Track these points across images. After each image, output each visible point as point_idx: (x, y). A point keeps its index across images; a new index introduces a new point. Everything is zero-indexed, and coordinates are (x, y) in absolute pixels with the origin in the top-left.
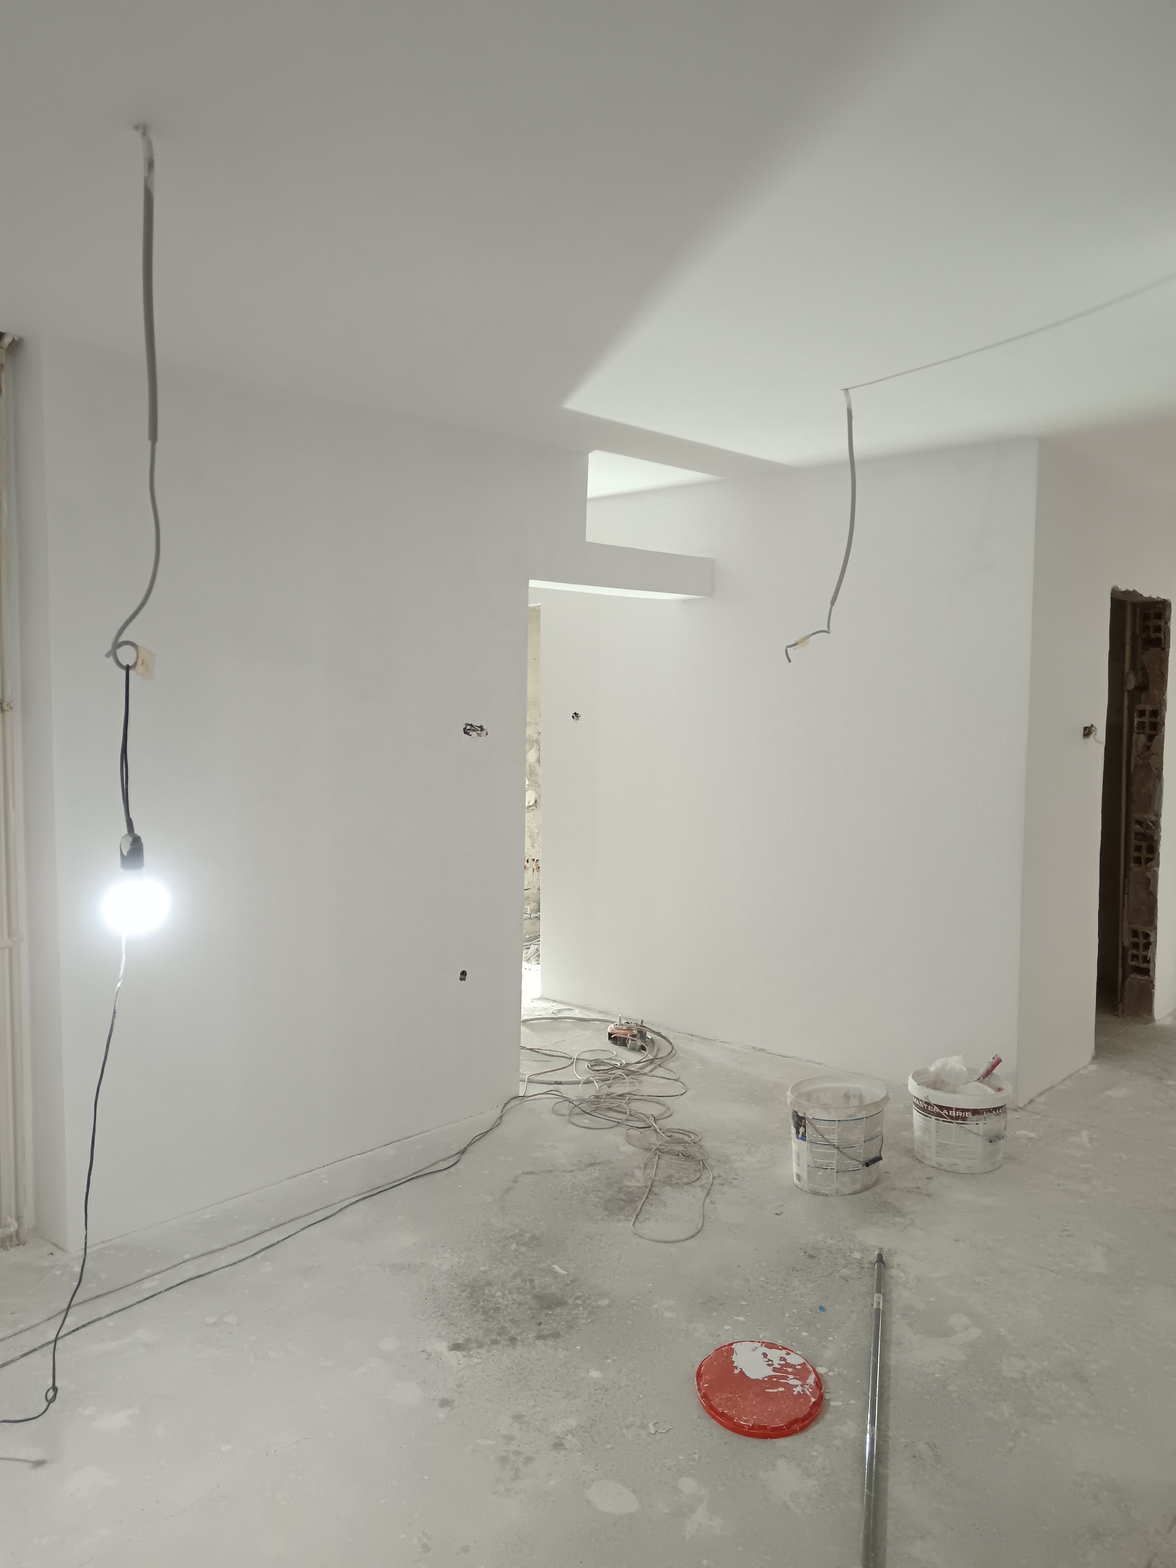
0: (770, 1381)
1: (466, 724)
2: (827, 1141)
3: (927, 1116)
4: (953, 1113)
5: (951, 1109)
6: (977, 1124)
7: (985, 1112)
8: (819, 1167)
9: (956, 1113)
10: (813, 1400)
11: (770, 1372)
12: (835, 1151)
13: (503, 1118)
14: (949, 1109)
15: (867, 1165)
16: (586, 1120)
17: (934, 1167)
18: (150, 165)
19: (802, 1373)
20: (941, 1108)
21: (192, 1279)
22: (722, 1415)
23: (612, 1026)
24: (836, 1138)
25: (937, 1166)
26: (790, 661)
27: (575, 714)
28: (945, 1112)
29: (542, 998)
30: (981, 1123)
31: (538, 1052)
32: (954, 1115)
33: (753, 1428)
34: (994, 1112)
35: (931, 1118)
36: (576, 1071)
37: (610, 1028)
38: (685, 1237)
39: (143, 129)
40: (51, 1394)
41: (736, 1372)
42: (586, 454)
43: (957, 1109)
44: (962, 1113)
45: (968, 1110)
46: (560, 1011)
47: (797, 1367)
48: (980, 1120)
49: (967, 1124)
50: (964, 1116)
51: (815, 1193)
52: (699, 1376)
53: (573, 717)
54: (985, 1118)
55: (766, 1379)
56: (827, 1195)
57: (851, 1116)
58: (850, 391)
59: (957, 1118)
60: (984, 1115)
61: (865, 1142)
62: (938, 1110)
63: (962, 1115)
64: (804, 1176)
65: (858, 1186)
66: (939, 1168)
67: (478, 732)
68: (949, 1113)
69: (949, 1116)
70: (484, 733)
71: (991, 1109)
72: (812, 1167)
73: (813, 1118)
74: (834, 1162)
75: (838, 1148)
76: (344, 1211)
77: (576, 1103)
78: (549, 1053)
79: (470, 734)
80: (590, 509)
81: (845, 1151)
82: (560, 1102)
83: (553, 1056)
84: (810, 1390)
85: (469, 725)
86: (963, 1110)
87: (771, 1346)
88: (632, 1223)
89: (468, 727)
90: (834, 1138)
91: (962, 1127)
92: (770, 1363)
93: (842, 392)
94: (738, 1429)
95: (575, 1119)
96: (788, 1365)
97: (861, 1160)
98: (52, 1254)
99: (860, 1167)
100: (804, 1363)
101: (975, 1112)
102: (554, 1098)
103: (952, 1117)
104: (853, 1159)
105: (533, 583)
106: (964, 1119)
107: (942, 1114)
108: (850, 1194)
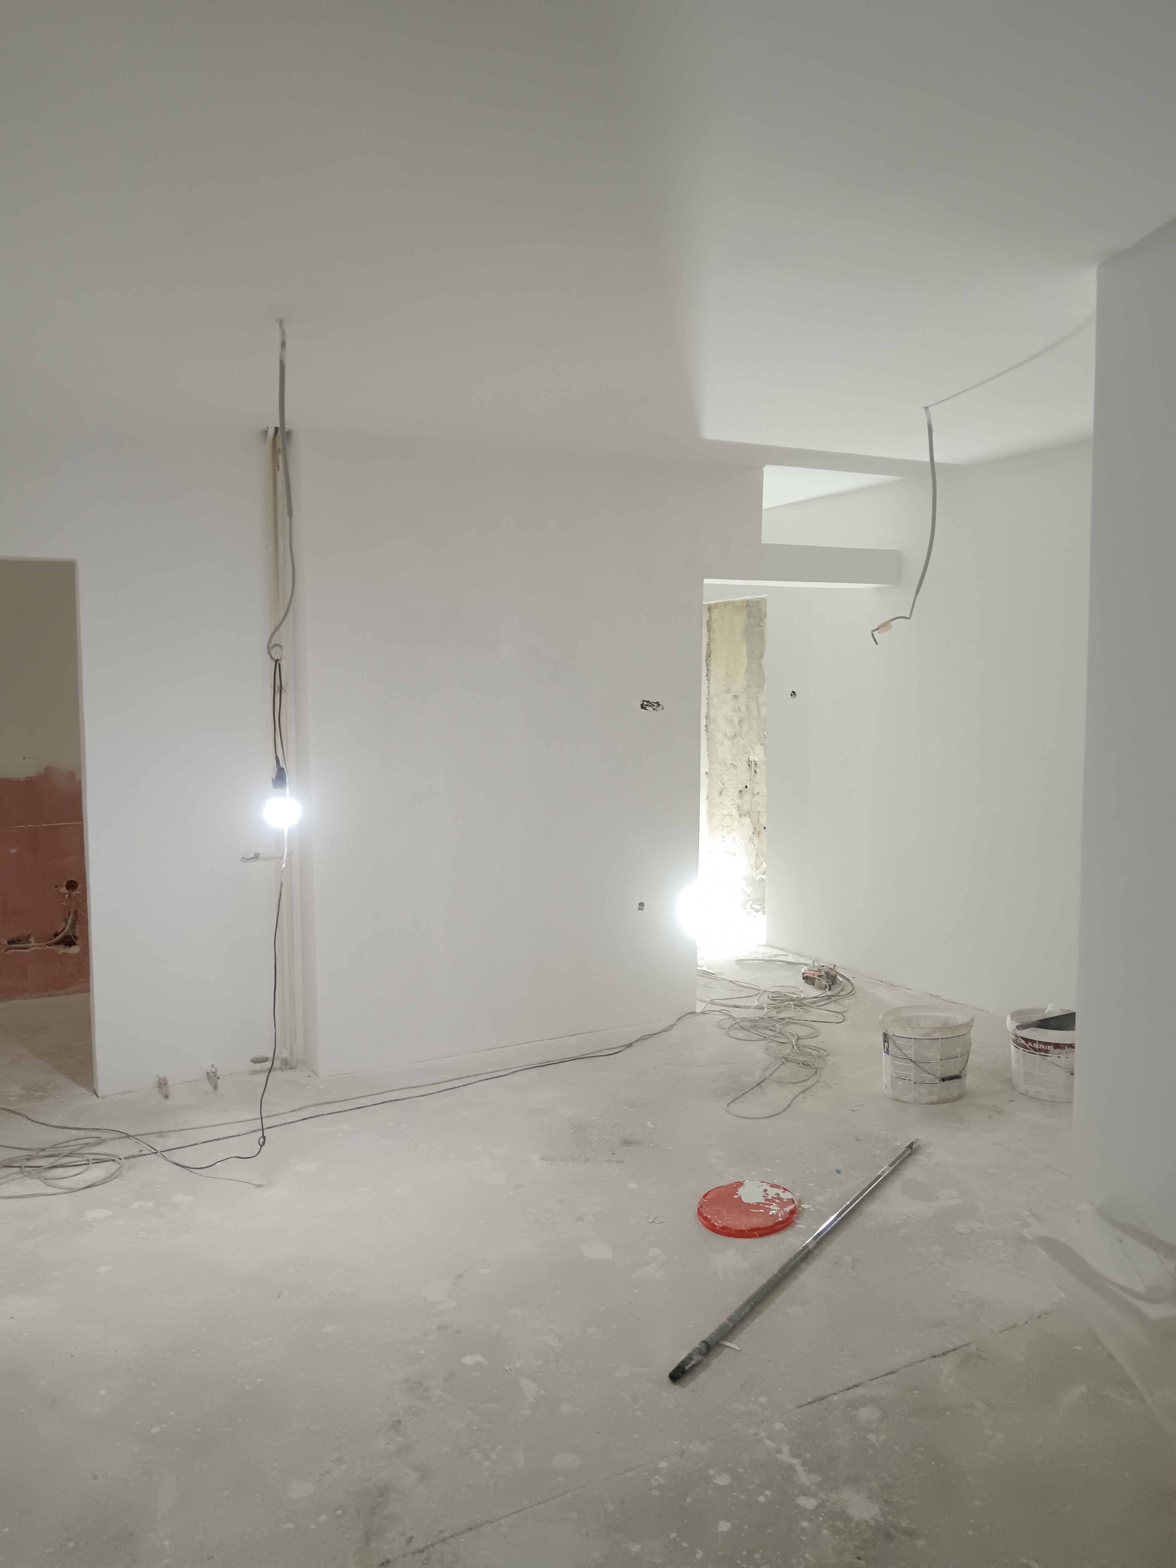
0: (758, 1206)
1: (643, 700)
2: (905, 1055)
4: (1036, 1046)
5: (1034, 1042)
6: (1059, 1057)
7: (1066, 1047)
8: (899, 1078)
9: (1039, 1046)
10: (781, 1219)
11: (762, 1200)
12: (912, 1065)
13: (674, 1026)
14: (1033, 1042)
15: (943, 1080)
16: (741, 1034)
17: (1022, 1094)
18: (283, 345)
19: (782, 1203)
20: (1026, 1041)
21: (391, 1101)
22: (705, 1218)
23: (806, 968)
24: (913, 1053)
25: (1023, 1092)
26: (877, 643)
27: (793, 692)
28: (1030, 1044)
29: (767, 945)
30: (1063, 1057)
31: (735, 984)
32: (1037, 1047)
33: (723, 1228)
34: (1073, 1047)
35: (1019, 1049)
36: (758, 1000)
37: (804, 969)
38: (762, 1116)
39: (281, 323)
41: (736, 1197)
42: (763, 468)
43: (1040, 1042)
44: (1044, 1046)
45: (1050, 1044)
46: (776, 956)
47: (784, 1200)
48: (1061, 1054)
49: (1050, 1057)
50: (1046, 1048)
51: (897, 1100)
52: (705, 1196)
53: (792, 695)
54: (1067, 1052)
55: (755, 1204)
56: (906, 1102)
57: (925, 1035)
58: (929, 409)
59: (1040, 1050)
60: (1066, 1049)
61: (941, 1060)
62: (1023, 1042)
63: (1044, 1048)
64: (889, 1085)
65: (935, 1098)
66: (1026, 1095)
67: (654, 707)
68: (1033, 1045)
69: (1033, 1048)
70: (660, 707)
71: (1071, 1045)
72: (894, 1077)
73: (893, 1035)
74: (912, 1074)
75: (915, 1062)
76: (515, 1074)
77: (738, 1021)
78: (745, 985)
79: (647, 709)
80: (764, 515)
81: (921, 1065)
82: (725, 1019)
83: (746, 987)
84: (783, 1214)
85: (646, 701)
86: (1046, 1044)
87: (773, 1186)
88: (727, 1103)
89: (645, 703)
90: (911, 1053)
91: (1044, 1058)
92: (766, 1195)
93: (923, 410)
94: (712, 1228)
95: (731, 1033)
96: (779, 1198)
97: (938, 1075)
98: (309, 1076)
99: (937, 1081)
100: (792, 1199)
101: (1057, 1046)
102: (719, 1015)
103: (1035, 1049)
104: (929, 1073)
105: (706, 581)
106: (1047, 1051)
107: (1027, 1046)
108: (927, 1104)
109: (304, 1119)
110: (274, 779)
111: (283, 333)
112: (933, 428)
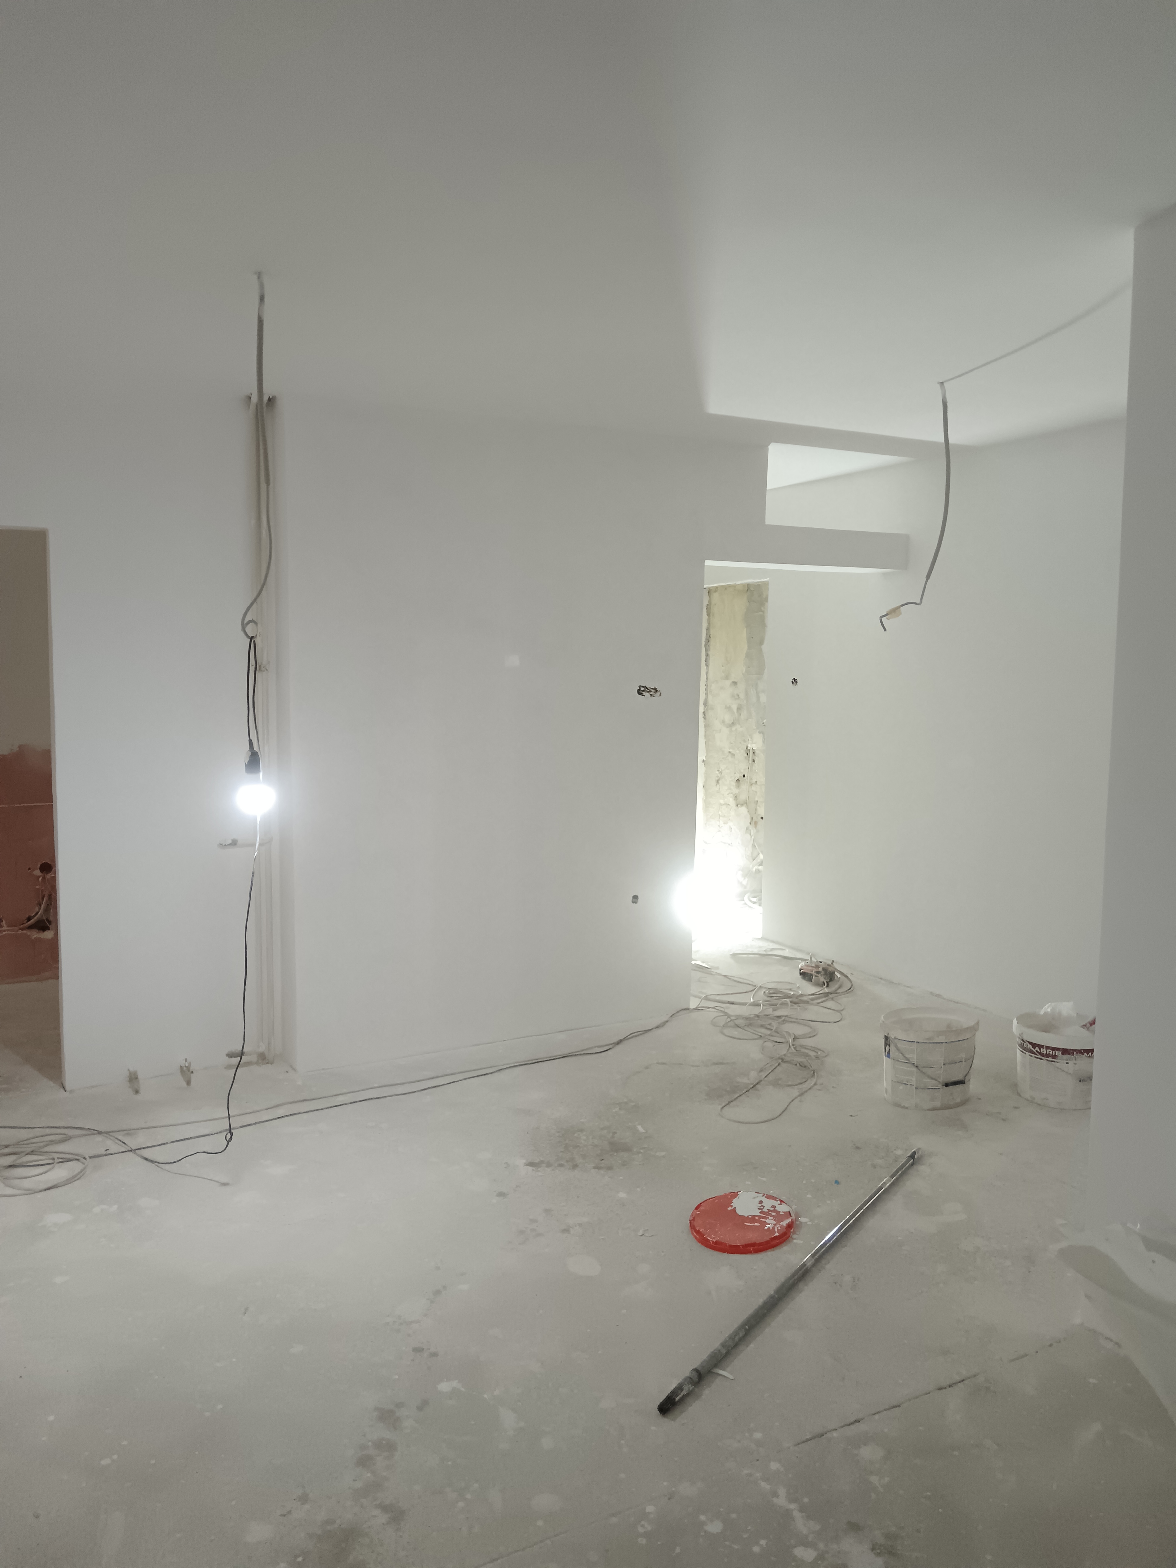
0: (753, 1219)
1: (640, 686)
2: (908, 1059)
3: (1023, 1052)
4: (1043, 1051)
5: (1043, 1047)
6: (1067, 1063)
7: (1075, 1053)
8: (900, 1082)
10: (777, 1234)
11: (757, 1213)
12: (915, 1069)
13: (667, 1024)
14: (1041, 1046)
15: (947, 1085)
16: (736, 1033)
17: (1028, 1100)
18: (262, 299)
19: (779, 1217)
20: (1034, 1045)
21: (372, 1099)
22: (698, 1232)
23: (803, 963)
24: (915, 1058)
25: (1029, 1099)
26: (885, 630)
27: (794, 679)
28: (1037, 1049)
29: (762, 939)
30: (1071, 1063)
31: (730, 979)
32: (1045, 1052)
33: (716, 1243)
34: (1085, 1054)
35: (1026, 1054)
36: (753, 996)
37: (801, 965)
38: (759, 1120)
39: (259, 275)
40: (229, 1136)
41: (730, 1208)
42: (768, 446)
43: (1047, 1048)
44: (1052, 1052)
45: (1058, 1049)
46: (772, 950)
47: (781, 1213)
48: (1070, 1060)
49: (1057, 1062)
50: (1054, 1054)
51: (899, 1106)
52: (697, 1208)
53: (793, 683)
54: (1075, 1058)
55: (750, 1217)
56: (907, 1108)
57: (929, 1039)
58: (945, 384)
59: (1048, 1055)
60: (1075, 1055)
61: (944, 1064)
62: (1030, 1046)
63: (1052, 1053)
64: (889, 1090)
65: (938, 1104)
66: (1031, 1101)
67: (652, 693)
68: (1040, 1050)
69: (1040, 1053)
70: (658, 694)
71: (1082, 1051)
72: (895, 1082)
73: (895, 1038)
74: (914, 1079)
75: (917, 1067)
76: (501, 1071)
77: (733, 1018)
78: (740, 980)
79: (644, 694)
80: (769, 496)
81: (924, 1070)
82: (719, 1016)
83: (741, 983)
84: (779, 1228)
85: (643, 687)
86: (1053, 1049)
87: (769, 1197)
88: (722, 1106)
89: (642, 689)
90: (914, 1057)
91: (1053, 1065)
92: (762, 1207)
93: (938, 386)
94: (705, 1242)
95: (726, 1031)
96: (775, 1211)
97: (941, 1080)
98: (287, 1072)
99: (940, 1086)
100: (789, 1212)
101: (1065, 1052)
102: (714, 1012)
103: (1042, 1055)
104: (932, 1079)
105: (708, 563)
106: (1054, 1057)
107: (1034, 1050)
108: (928, 1110)
109: (280, 1118)
110: (247, 763)
111: (262, 286)
112: (948, 405)
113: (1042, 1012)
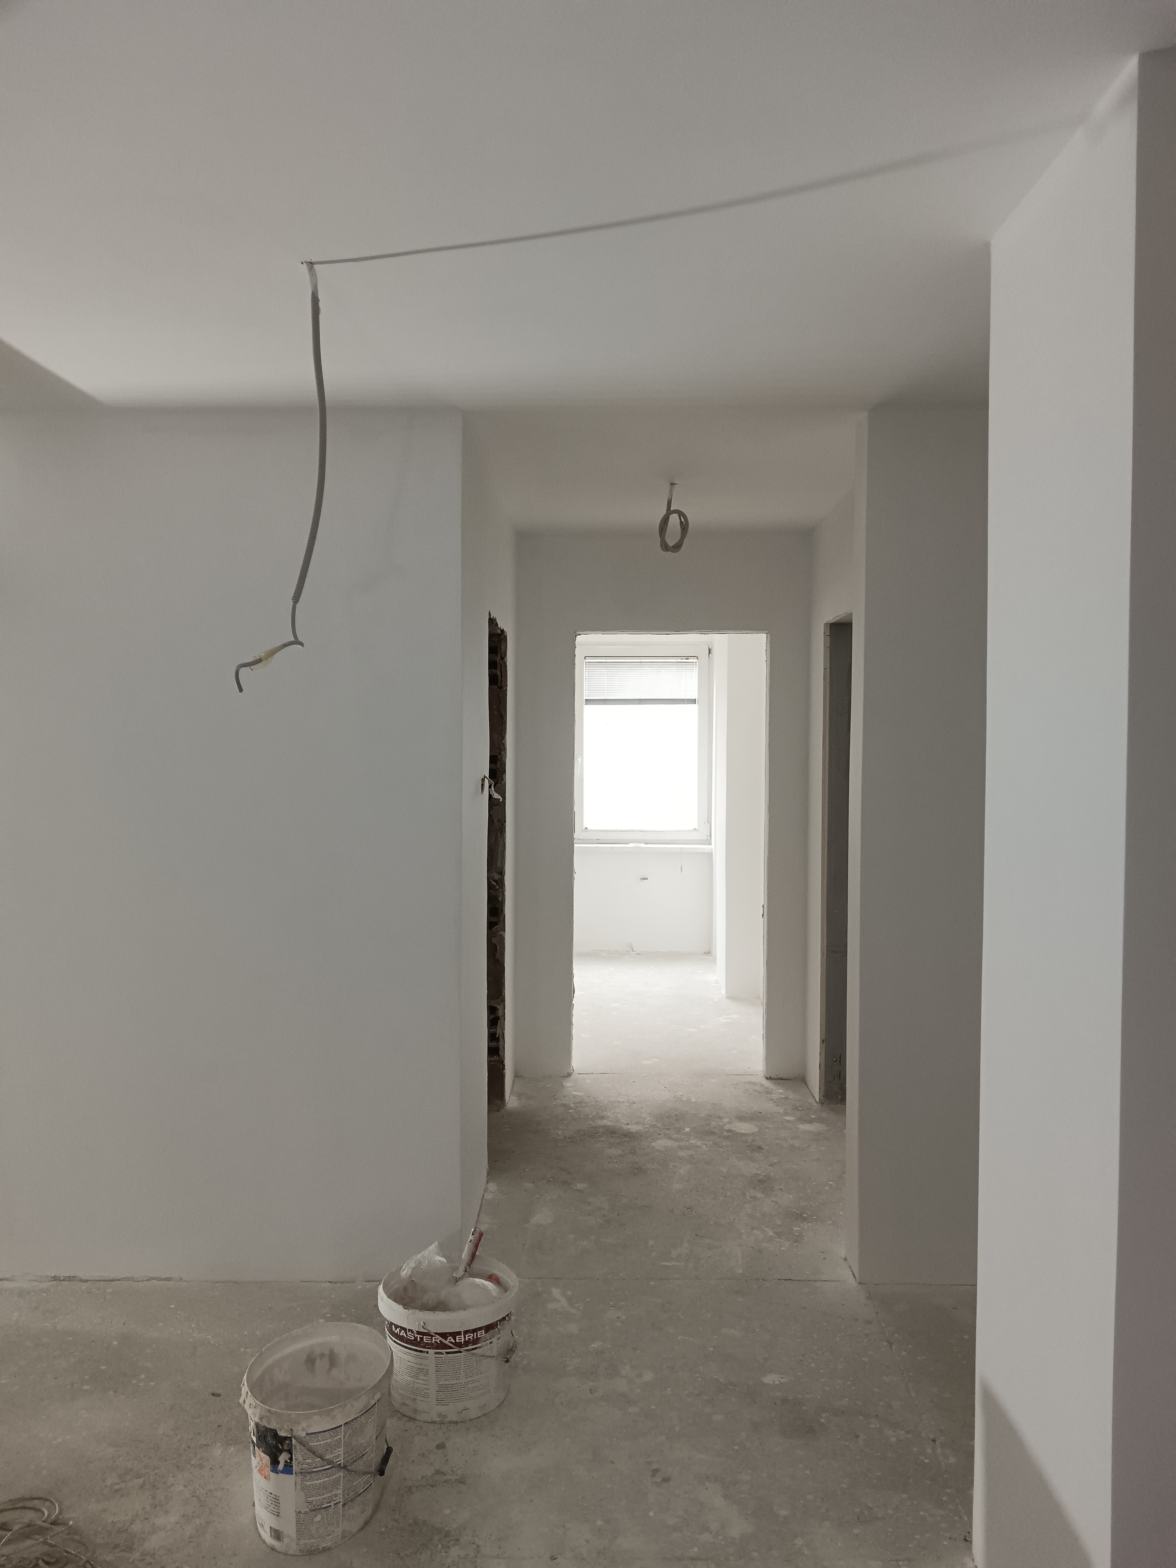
2: (330, 1462)
3: (421, 1351)
4: (461, 1339)
5: (459, 1333)
6: (490, 1343)
7: (499, 1324)
8: (316, 1509)
9: (465, 1337)
12: (339, 1473)
14: (454, 1335)
17: (434, 1422)
20: (444, 1335)
24: (342, 1453)
25: (438, 1419)
26: (241, 690)
28: (450, 1339)
30: (494, 1340)
32: (463, 1340)
34: (504, 1323)
35: (427, 1352)
43: (466, 1332)
44: (472, 1335)
45: (480, 1329)
48: (493, 1337)
49: (480, 1347)
54: (499, 1331)
56: (328, 1548)
57: (363, 1409)
58: (316, 267)
59: (467, 1343)
60: (499, 1327)
62: (438, 1339)
63: (473, 1337)
64: (290, 1530)
65: (366, 1515)
66: (442, 1422)
68: (455, 1340)
69: (455, 1344)
71: (505, 1317)
72: (306, 1513)
73: (307, 1434)
74: (340, 1491)
75: (345, 1467)
81: (353, 1467)
86: (474, 1331)
90: (337, 1454)
91: (473, 1354)
93: (308, 272)
97: (371, 1470)
99: (369, 1480)
101: (489, 1328)
103: (459, 1345)
104: (363, 1474)
106: (476, 1341)
107: (446, 1342)
108: (359, 1530)
112: (321, 305)
113: (405, 1273)
